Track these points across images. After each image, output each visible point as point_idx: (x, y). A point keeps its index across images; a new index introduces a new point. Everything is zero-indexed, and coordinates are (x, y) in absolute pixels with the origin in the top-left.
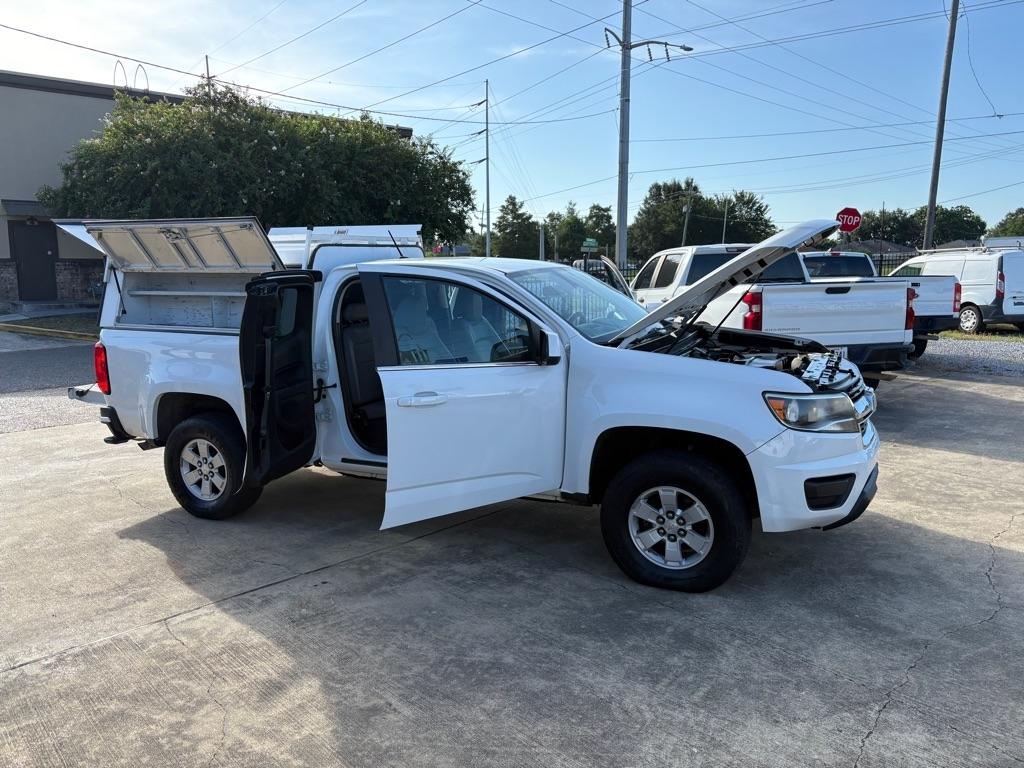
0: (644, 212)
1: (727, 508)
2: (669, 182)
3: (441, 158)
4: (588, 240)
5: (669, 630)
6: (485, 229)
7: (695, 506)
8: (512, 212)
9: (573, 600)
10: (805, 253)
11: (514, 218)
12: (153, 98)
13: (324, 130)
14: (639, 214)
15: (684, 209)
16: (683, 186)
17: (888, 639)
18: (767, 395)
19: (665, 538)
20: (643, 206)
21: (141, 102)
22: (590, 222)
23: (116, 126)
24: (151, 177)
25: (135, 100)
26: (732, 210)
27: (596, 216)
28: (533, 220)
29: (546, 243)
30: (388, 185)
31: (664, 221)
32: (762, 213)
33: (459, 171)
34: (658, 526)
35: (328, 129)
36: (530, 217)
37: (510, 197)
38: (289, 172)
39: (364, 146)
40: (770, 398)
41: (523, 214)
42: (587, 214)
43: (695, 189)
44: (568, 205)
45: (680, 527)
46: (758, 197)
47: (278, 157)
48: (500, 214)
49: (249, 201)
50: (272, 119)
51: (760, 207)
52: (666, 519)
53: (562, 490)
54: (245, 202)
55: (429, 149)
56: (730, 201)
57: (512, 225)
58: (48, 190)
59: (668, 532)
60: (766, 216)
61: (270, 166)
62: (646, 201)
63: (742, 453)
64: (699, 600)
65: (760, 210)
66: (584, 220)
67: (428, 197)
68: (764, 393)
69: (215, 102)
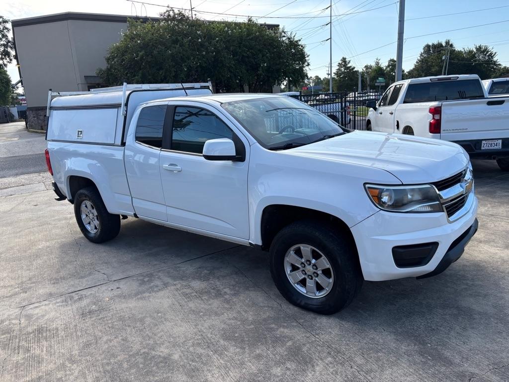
0: (420, 61)
1: (340, 262)
2: (436, 43)
3: (289, 39)
4: (380, 79)
5: (290, 343)
6: (330, 76)
7: (322, 258)
8: (344, 66)
9: (243, 313)
10: (493, 80)
11: (345, 69)
12: (145, 20)
13: (226, 29)
14: (417, 62)
15: (443, 58)
16: (444, 44)
17: (443, 369)
18: (367, 186)
19: (306, 277)
20: (419, 58)
21: (139, 23)
22: (388, 69)
23: (126, 35)
24: (141, 60)
25: (137, 22)
26: (474, 56)
27: (392, 65)
28: (355, 69)
29: (363, 81)
30: (260, 55)
31: (432, 66)
32: (492, 57)
33: (299, 45)
34: (302, 269)
35: (228, 28)
36: (354, 68)
37: (343, 58)
38: (207, 53)
39: (248, 35)
40: (369, 188)
41: (351, 67)
42: (387, 64)
43: (451, 45)
44: (375, 60)
45: (314, 271)
46: (490, 48)
47: (202, 45)
48: (338, 68)
49: (188, 69)
50: (200, 26)
51: (491, 54)
52: (306, 265)
53: (250, 241)
54: (186, 70)
55: (283, 34)
56: (472, 51)
57: (344, 73)
58: (101, 70)
59: (308, 273)
60: (495, 59)
61: (198, 50)
62: (421, 55)
63: (348, 227)
64: (324, 321)
65: (491, 56)
66: (384, 68)
67: (281, 60)
68: (365, 184)
69: (174, 19)
